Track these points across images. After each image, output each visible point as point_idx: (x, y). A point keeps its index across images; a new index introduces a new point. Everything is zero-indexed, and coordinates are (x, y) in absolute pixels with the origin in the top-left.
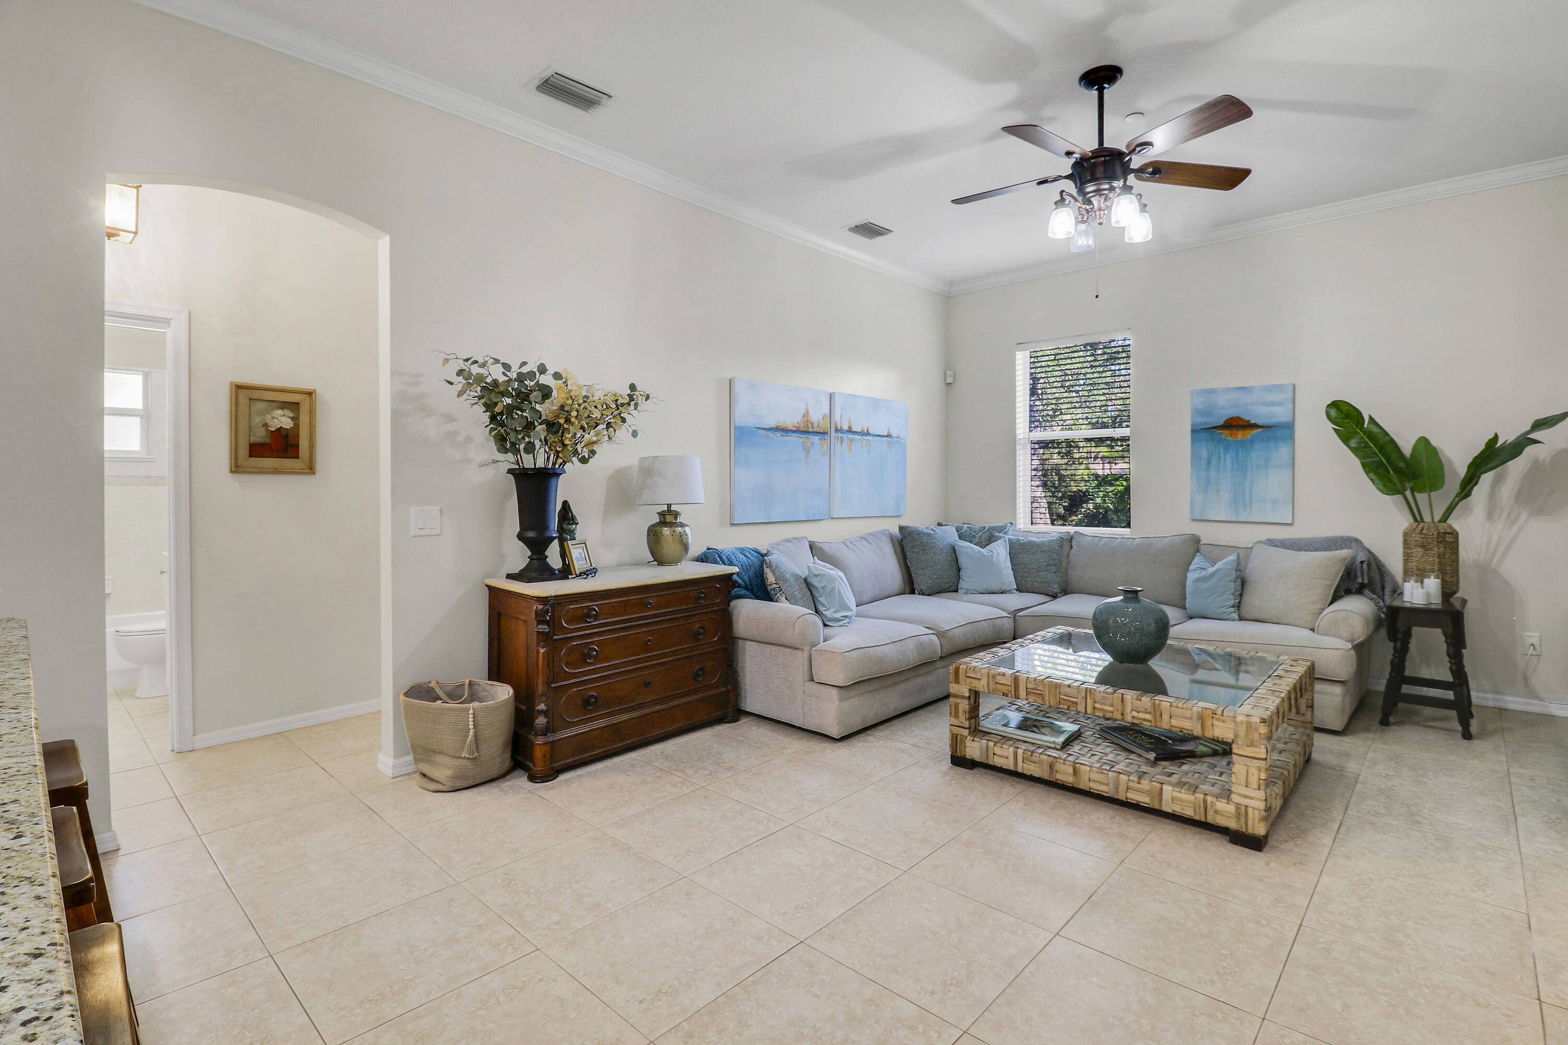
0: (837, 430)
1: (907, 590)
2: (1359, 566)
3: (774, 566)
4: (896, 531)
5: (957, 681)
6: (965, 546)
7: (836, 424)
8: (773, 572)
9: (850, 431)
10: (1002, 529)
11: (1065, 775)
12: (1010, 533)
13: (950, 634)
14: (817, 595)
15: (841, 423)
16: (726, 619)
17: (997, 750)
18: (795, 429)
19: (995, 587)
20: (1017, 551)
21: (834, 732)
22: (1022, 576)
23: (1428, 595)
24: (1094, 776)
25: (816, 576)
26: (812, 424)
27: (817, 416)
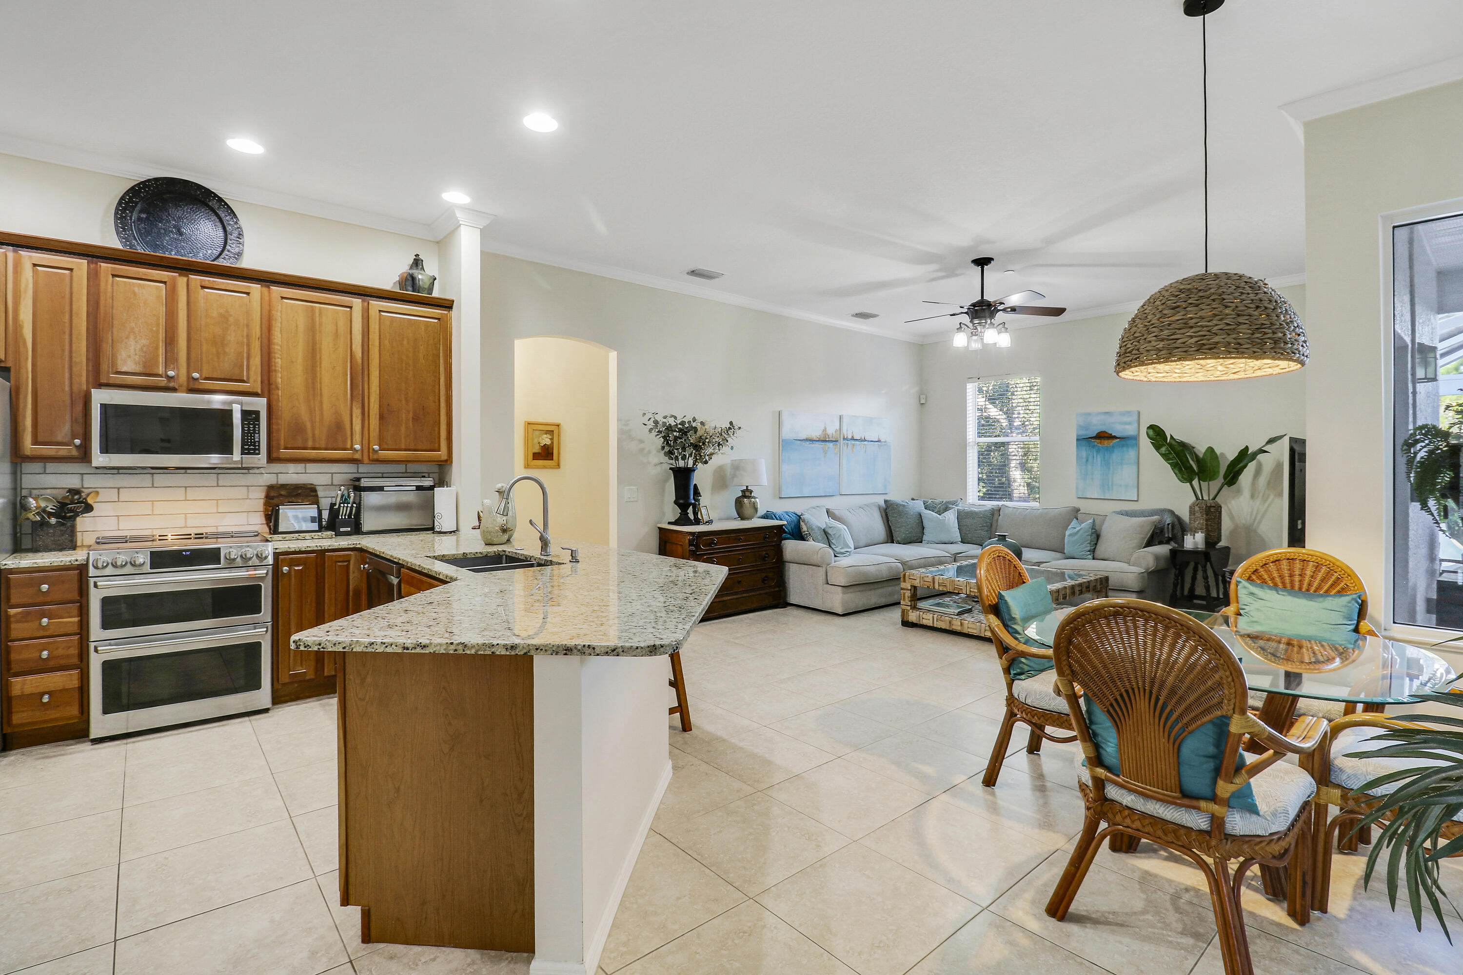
1: (889, 541)
2: (1167, 525)
3: (806, 522)
4: (882, 504)
5: (905, 582)
6: (929, 516)
7: (843, 435)
8: (805, 525)
9: (853, 439)
10: (954, 503)
12: (960, 505)
13: (909, 563)
14: (830, 537)
15: (847, 435)
16: (779, 551)
17: (927, 617)
19: (946, 540)
20: (963, 517)
21: (839, 612)
22: (966, 533)
23: (1196, 543)
25: (830, 528)
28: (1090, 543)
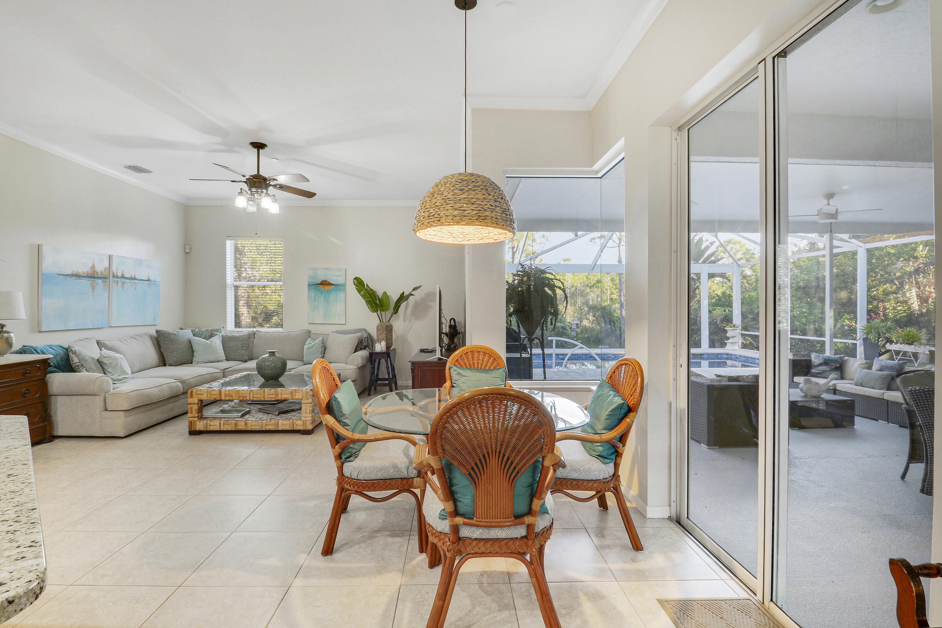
0: (114, 276)
1: (161, 365)
2: (364, 339)
3: (78, 353)
4: (154, 333)
5: (192, 397)
6: (198, 341)
7: (113, 272)
8: (77, 356)
9: (123, 277)
10: (218, 330)
11: (241, 427)
12: (223, 332)
13: (188, 381)
14: (106, 368)
15: (117, 273)
16: (43, 385)
17: (212, 423)
18: (85, 275)
19: (213, 359)
20: (226, 341)
21: (122, 435)
22: (229, 353)
23: (382, 348)
24: (253, 424)
25: (105, 357)
26: (97, 273)
27: (100, 268)
28: (321, 353)
